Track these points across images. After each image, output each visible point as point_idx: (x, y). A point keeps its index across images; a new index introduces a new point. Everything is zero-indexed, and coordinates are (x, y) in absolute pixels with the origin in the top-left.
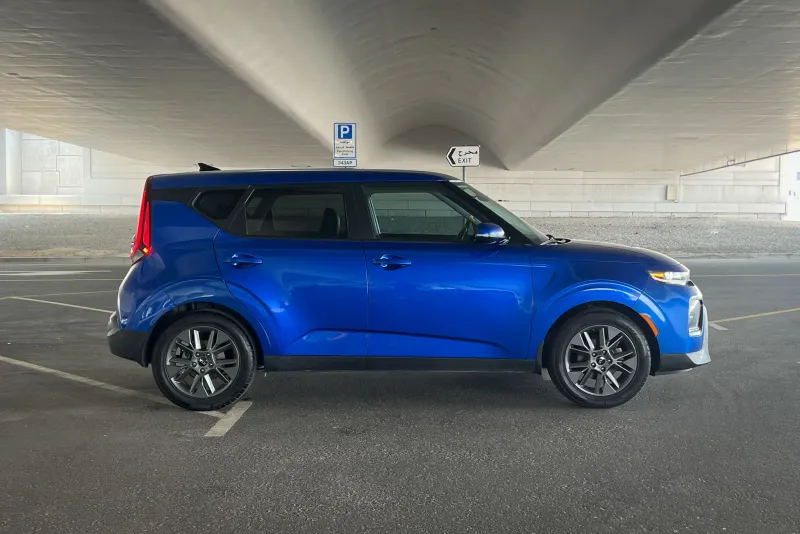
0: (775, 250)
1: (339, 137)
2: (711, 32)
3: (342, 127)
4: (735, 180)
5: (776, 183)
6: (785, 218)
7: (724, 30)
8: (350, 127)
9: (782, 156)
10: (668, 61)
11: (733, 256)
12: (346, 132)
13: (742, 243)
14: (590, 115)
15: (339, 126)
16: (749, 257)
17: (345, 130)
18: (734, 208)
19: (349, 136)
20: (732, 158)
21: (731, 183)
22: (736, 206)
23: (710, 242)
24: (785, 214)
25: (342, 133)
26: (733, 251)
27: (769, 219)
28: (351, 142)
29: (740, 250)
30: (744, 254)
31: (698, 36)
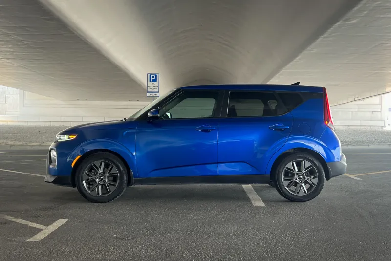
0: (381, 142)
1: (150, 81)
2: (347, 20)
3: (151, 76)
4: (358, 109)
5: (379, 110)
6: (384, 128)
7: (354, 19)
8: (156, 76)
9: (382, 96)
10: (324, 38)
11: (361, 145)
12: (154, 78)
13: (364, 139)
14: (283, 71)
15: (150, 75)
16: (368, 146)
17: (153, 77)
18: (358, 123)
19: (155, 80)
20: (357, 97)
21: (357, 110)
22: (359, 122)
23: (347, 138)
24: (385, 126)
25: (152, 79)
26: (359, 143)
27: (376, 128)
28: (156, 83)
29: (364, 142)
30: (366, 144)
31: (340, 22)
